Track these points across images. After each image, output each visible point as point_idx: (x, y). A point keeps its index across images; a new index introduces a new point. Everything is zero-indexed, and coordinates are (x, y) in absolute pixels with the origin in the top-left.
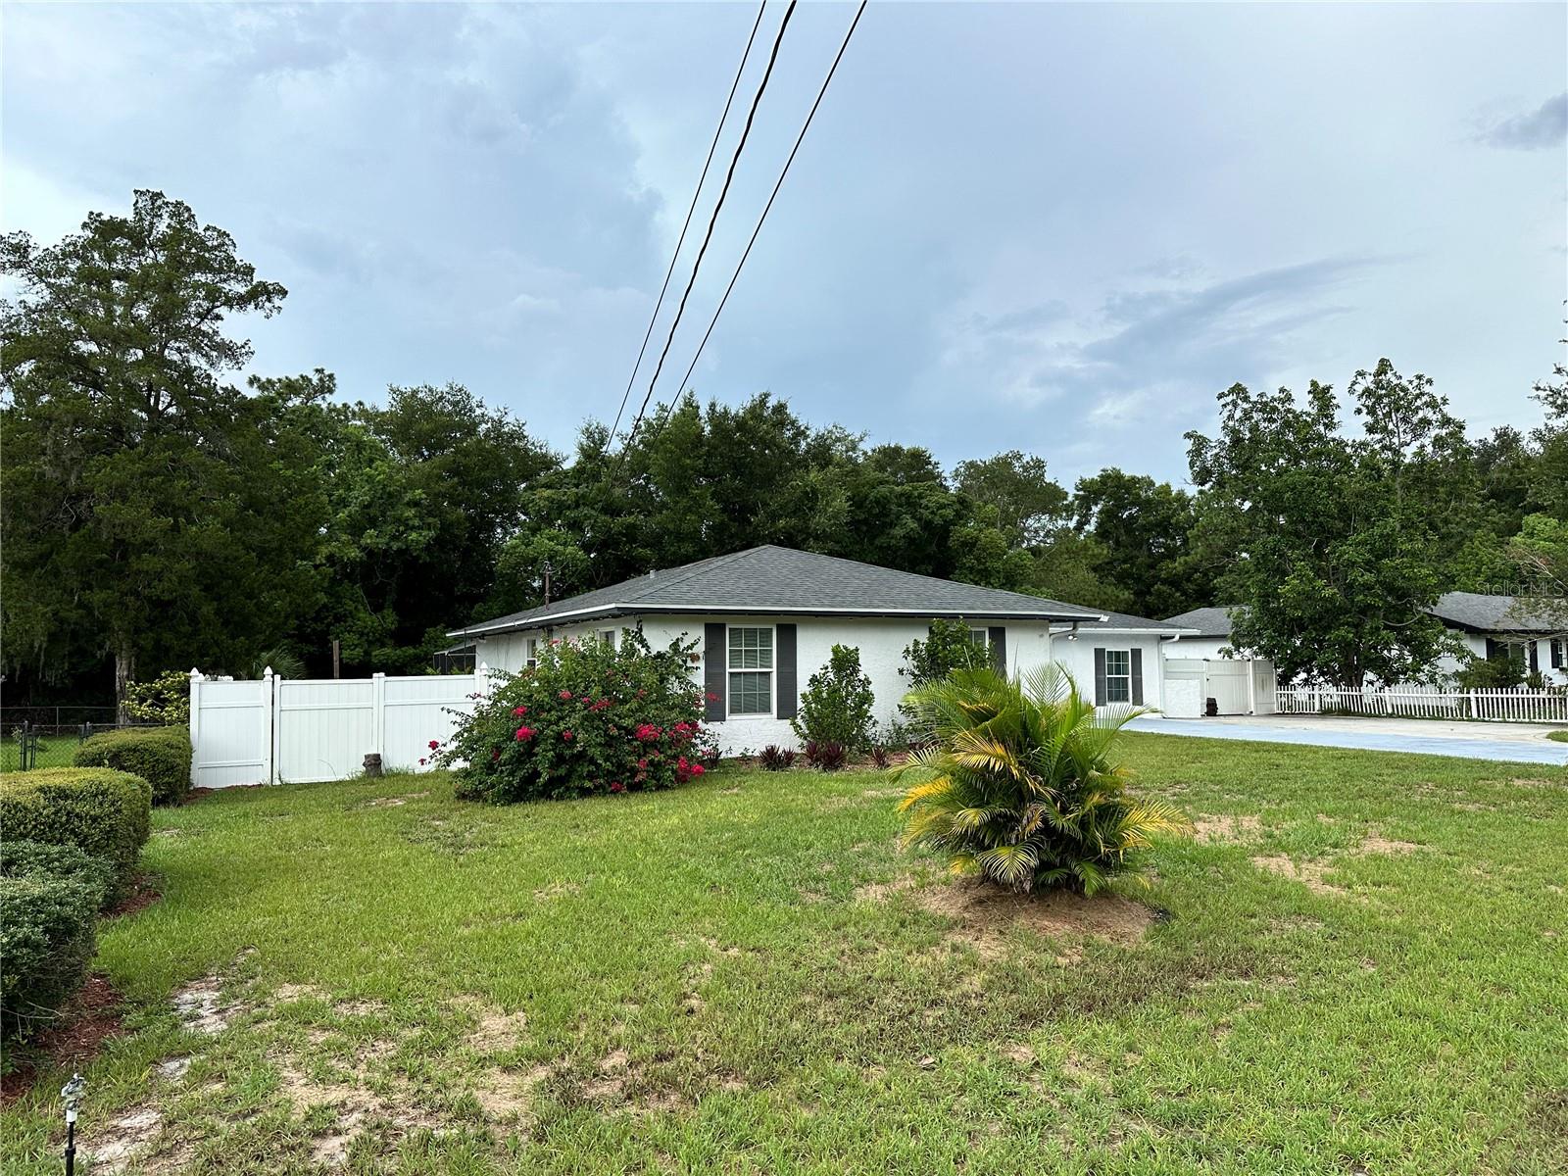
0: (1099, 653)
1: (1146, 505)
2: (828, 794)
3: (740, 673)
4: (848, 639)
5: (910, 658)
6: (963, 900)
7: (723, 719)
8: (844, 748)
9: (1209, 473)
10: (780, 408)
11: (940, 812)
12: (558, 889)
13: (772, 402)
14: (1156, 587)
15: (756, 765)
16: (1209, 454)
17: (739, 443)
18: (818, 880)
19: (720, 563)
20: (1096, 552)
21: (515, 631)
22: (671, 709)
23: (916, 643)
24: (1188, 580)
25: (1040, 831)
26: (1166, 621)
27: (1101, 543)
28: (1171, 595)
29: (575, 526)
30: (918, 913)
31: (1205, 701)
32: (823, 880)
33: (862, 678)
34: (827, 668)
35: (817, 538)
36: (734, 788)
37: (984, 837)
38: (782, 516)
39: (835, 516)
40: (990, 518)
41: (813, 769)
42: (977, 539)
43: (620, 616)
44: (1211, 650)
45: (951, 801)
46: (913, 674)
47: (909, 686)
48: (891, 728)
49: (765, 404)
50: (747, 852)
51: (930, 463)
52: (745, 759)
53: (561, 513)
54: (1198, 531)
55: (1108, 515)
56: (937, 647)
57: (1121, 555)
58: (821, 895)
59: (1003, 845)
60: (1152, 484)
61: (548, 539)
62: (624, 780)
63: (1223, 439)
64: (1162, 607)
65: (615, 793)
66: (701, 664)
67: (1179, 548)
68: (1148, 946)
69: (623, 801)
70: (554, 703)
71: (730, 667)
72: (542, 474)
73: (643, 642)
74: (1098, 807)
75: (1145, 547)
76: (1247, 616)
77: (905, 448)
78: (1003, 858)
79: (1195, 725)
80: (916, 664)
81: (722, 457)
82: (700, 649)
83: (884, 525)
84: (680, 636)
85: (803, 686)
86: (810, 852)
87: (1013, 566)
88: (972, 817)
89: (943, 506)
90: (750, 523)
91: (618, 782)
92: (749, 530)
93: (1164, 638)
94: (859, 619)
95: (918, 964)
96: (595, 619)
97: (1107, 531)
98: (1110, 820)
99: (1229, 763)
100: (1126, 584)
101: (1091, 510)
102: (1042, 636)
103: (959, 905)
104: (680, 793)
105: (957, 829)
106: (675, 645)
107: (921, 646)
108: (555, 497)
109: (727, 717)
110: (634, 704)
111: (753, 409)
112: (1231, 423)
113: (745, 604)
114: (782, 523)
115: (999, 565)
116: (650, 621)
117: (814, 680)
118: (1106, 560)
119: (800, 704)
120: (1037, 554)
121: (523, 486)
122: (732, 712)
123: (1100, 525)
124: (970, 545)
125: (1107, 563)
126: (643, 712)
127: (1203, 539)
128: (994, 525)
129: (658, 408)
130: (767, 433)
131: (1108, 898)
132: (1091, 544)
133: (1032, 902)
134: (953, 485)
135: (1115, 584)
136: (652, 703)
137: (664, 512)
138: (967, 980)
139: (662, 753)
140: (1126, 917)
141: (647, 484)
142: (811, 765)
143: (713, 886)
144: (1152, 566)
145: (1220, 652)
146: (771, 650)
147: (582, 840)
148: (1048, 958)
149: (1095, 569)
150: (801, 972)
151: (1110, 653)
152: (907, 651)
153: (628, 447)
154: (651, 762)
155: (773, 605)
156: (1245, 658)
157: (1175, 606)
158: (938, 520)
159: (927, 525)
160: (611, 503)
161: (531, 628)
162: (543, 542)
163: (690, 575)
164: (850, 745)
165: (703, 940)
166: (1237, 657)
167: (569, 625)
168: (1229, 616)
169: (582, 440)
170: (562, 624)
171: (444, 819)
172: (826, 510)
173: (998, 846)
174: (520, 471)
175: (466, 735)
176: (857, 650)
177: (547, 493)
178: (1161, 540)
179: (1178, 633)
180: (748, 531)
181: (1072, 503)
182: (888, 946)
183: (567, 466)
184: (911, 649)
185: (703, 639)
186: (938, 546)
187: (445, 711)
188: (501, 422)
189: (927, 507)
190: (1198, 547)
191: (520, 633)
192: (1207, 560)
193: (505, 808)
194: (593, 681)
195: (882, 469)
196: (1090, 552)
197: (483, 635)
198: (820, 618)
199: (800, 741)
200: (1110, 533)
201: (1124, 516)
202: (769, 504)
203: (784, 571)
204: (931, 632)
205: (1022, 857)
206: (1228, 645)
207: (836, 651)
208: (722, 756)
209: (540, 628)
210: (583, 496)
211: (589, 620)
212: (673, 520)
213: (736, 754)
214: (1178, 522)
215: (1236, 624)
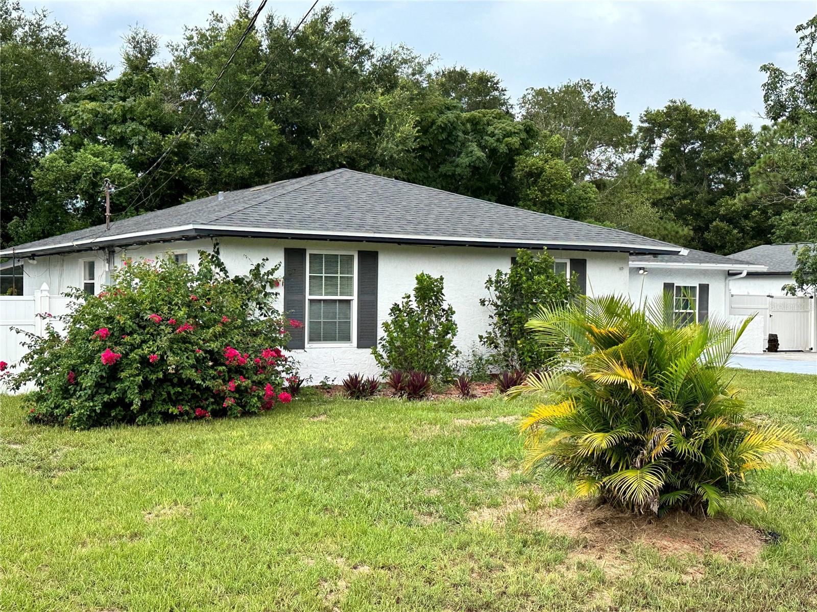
0: (668, 287)
1: (710, 140)
2: (419, 421)
3: (320, 301)
4: (433, 268)
5: (492, 288)
6: (583, 521)
7: (302, 347)
8: (428, 378)
9: (783, 107)
10: (343, 25)
11: (563, 436)
12: (168, 512)
13: (334, 18)
14: (714, 223)
15: (339, 394)
16: (785, 88)
17: (300, 60)
18: (429, 503)
19: (297, 186)
20: (658, 186)
21: (69, 252)
22: (255, 334)
23: (499, 273)
24: (746, 217)
25: (666, 454)
26: (731, 256)
27: (663, 177)
28: (728, 232)
29: (121, 142)
30: (539, 534)
31: (767, 337)
32: (433, 503)
33: (445, 306)
34: (409, 297)
35: (383, 164)
36: (320, 415)
37: (610, 459)
38: (344, 139)
39: (403, 141)
40: (556, 148)
41: (397, 399)
42: (542, 171)
43: (194, 238)
44: (775, 287)
45: (575, 425)
46: (496, 305)
47: (491, 316)
48: (471, 358)
49: (327, 19)
50: (350, 477)
51: (497, 89)
52: (325, 388)
53: (106, 128)
54: (760, 167)
55: (672, 149)
56: (520, 278)
57: (681, 191)
58: (435, 518)
59: (627, 468)
60: (717, 118)
61: (92, 154)
62: (208, 406)
63: (799, 73)
64: (719, 244)
65: (198, 419)
66: (281, 290)
67: (738, 185)
68: (765, 565)
69: (210, 427)
70: (135, 327)
71: (310, 295)
72: (84, 85)
73: (220, 265)
74: (722, 431)
75: (705, 183)
76: (812, 254)
77: (471, 72)
78: (631, 481)
79: (759, 360)
80: (498, 294)
81: (280, 74)
82: (280, 274)
83: (449, 153)
84: (261, 262)
85: (384, 315)
86: (414, 477)
87: (576, 199)
88: (600, 441)
89: (509, 134)
90: (309, 146)
91: (202, 407)
92: (309, 153)
93: (730, 274)
94: (442, 247)
95: (547, 581)
96: (165, 241)
97: (670, 166)
98: (728, 445)
99: (805, 396)
100: (685, 220)
101: (654, 142)
102: (621, 269)
103: (578, 527)
104: (266, 420)
105: (583, 451)
106: (256, 272)
107: (503, 277)
108: (100, 110)
109: (307, 345)
110: (218, 328)
111: (314, 24)
112: (808, 57)
113: (328, 230)
114: (344, 147)
115: (563, 197)
116: (227, 244)
117: (395, 309)
118: (667, 196)
119: (381, 333)
120: (602, 186)
121: (63, 97)
122: (311, 340)
123: (663, 158)
124: (535, 175)
125: (668, 198)
126: (226, 337)
127: (764, 176)
128: (559, 155)
129: (211, 17)
130: (330, 50)
131: (722, 519)
132: (653, 178)
133: (650, 523)
134: (519, 113)
135: (674, 220)
136: (236, 328)
137: (218, 131)
138: (597, 595)
139: (248, 378)
140: (740, 538)
141: (199, 100)
142: (395, 394)
143: (325, 508)
144: (711, 203)
145: (783, 289)
146: (352, 278)
147: (178, 465)
148: (672, 576)
149: (654, 204)
150: (436, 589)
151: (679, 288)
152: (490, 281)
153: (178, 60)
154: (238, 389)
155: (357, 230)
156: (809, 296)
157: (732, 244)
158: (503, 148)
159: (493, 153)
160: (161, 119)
161: (91, 249)
162: (86, 157)
163: (268, 197)
164: (434, 374)
165: (329, 558)
166: (799, 293)
167: (135, 246)
168: (794, 253)
169: (128, 49)
170: (125, 245)
171: (22, 442)
172: (393, 135)
173: (622, 470)
174: (60, 80)
175: (36, 357)
176: (442, 279)
177: (91, 105)
178: (721, 176)
179: (746, 269)
180: (307, 155)
181: (636, 136)
182: (514, 564)
183: (114, 76)
184: (493, 279)
185: (283, 265)
186: (502, 176)
187: (13, 331)
188: (39, 25)
189: (493, 135)
190: (758, 184)
191: (76, 254)
192: (766, 197)
193: (86, 432)
194: (176, 304)
195: (446, 93)
196: (653, 187)
197: (33, 256)
198: (402, 246)
199: (381, 370)
200: (673, 168)
201: (687, 151)
202: (330, 127)
203: (363, 196)
204: (514, 261)
205: (649, 478)
206: (792, 282)
207: (420, 279)
208: (304, 384)
209: (101, 248)
210: (131, 110)
211: (158, 241)
212: (228, 141)
213: (316, 382)
214: (741, 157)
215: (800, 261)
